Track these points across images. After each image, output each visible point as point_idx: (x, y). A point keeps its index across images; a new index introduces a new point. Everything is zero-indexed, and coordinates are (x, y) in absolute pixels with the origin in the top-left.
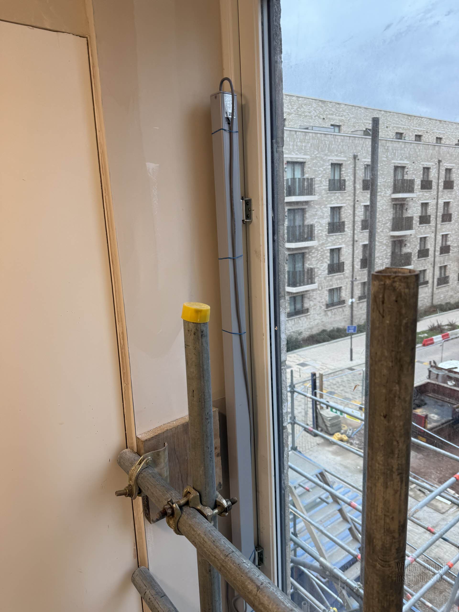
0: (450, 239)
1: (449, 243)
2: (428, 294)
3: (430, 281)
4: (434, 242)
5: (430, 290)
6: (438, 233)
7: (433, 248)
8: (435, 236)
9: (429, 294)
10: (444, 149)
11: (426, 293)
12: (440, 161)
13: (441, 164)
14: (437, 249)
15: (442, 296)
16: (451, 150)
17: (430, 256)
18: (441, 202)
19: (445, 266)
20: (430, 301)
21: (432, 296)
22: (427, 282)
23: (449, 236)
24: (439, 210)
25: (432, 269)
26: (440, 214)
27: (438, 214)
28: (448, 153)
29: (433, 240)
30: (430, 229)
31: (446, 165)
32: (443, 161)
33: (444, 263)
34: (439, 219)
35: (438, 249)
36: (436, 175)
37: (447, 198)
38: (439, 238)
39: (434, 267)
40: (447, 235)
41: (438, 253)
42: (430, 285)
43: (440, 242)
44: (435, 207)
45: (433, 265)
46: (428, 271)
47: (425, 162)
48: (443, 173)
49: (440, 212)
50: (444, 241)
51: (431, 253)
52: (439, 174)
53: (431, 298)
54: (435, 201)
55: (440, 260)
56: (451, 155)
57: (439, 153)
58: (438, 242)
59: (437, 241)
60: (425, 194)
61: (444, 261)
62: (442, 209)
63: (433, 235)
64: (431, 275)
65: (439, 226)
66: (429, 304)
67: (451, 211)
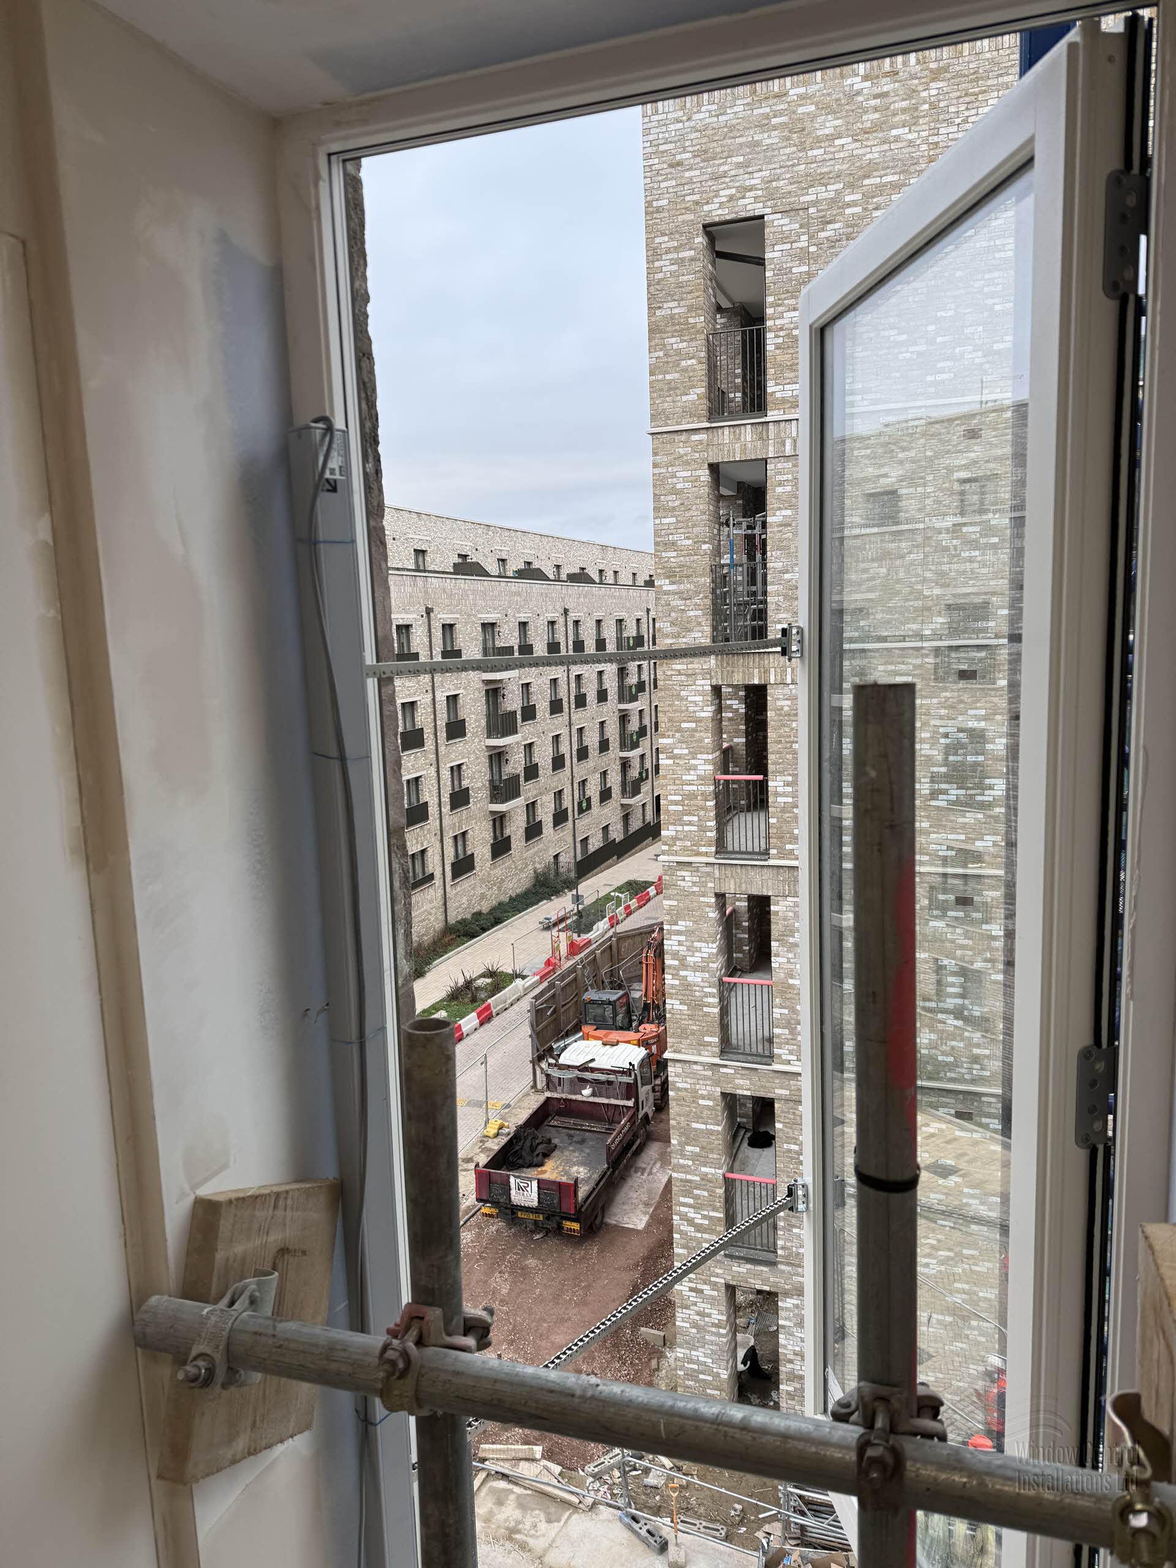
0: (466, 772)
1: (465, 783)
2: (435, 904)
3: (438, 874)
4: (436, 786)
5: (440, 892)
6: (441, 765)
7: (436, 800)
8: (438, 772)
9: (439, 902)
10: (434, 582)
11: (431, 902)
12: (429, 611)
13: (432, 615)
14: (443, 800)
15: (464, 900)
16: (449, 584)
17: (431, 818)
18: (441, 697)
19: (464, 834)
20: (442, 917)
21: (445, 904)
22: (431, 877)
23: (464, 767)
24: (439, 716)
25: (438, 845)
26: (442, 723)
27: (439, 723)
28: (444, 590)
29: (434, 782)
30: (426, 759)
31: (442, 616)
32: (436, 610)
33: (460, 827)
34: (442, 734)
35: (446, 799)
36: (426, 640)
37: (451, 687)
38: (446, 774)
39: (442, 841)
40: (459, 766)
41: (446, 809)
42: (438, 881)
43: (449, 783)
44: (430, 710)
45: (439, 837)
46: (430, 853)
47: (401, 613)
48: (438, 634)
49: (441, 720)
50: (456, 777)
51: (433, 810)
52: (430, 636)
53: (442, 910)
54: (430, 695)
55: (453, 822)
56: (451, 596)
57: (426, 592)
58: (445, 785)
59: (442, 783)
60: (407, 684)
61: (460, 822)
62: (445, 711)
63: (433, 769)
64: (438, 858)
65: (442, 749)
66: (439, 925)
67: (462, 714)
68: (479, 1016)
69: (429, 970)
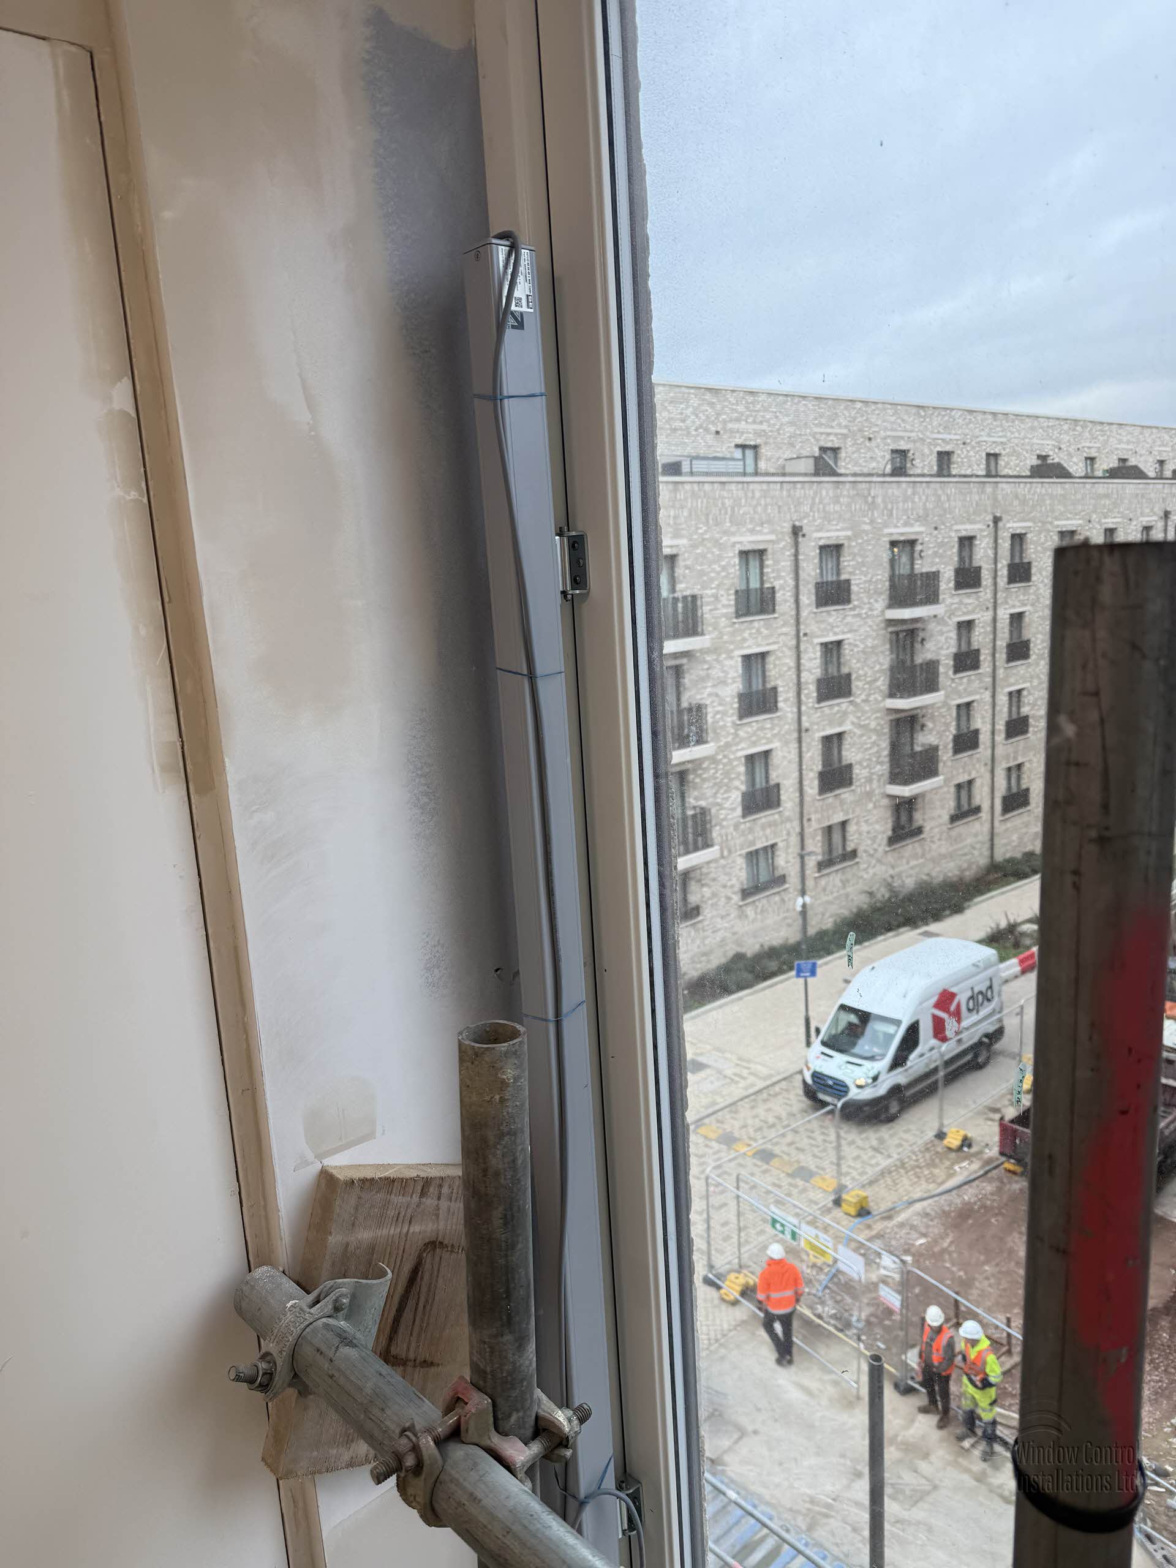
0: (1027, 698)
1: (1025, 710)
2: (980, 838)
3: (986, 806)
4: (990, 712)
5: (986, 828)
6: (998, 690)
7: (989, 727)
8: (993, 696)
9: (986, 837)
10: (1006, 488)
11: (976, 835)
12: (996, 520)
13: (1000, 524)
14: (997, 727)
15: (1015, 837)
16: (1023, 489)
17: (982, 747)
18: (1004, 614)
19: (1019, 766)
20: (987, 853)
21: (992, 840)
22: (978, 810)
23: (1025, 693)
24: (999, 635)
25: (988, 776)
26: (1002, 643)
27: (998, 643)
28: (1017, 497)
29: (988, 707)
30: (981, 681)
31: (1013, 525)
32: (1005, 517)
33: (1015, 758)
34: (1002, 656)
35: (1001, 726)
36: (991, 553)
37: (1018, 604)
38: (1003, 700)
39: (992, 772)
40: (1019, 692)
41: (1000, 737)
42: (985, 815)
43: (1006, 710)
44: (989, 629)
45: (989, 767)
46: (978, 783)
47: (963, 523)
48: (1005, 545)
49: (1002, 639)
50: (1014, 704)
51: (984, 738)
52: (996, 548)
53: (988, 845)
54: (990, 613)
55: (1008, 751)
56: (1024, 502)
57: (995, 499)
58: (1001, 711)
59: (998, 708)
60: (967, 601)
61: (1016, 752)
62: (1007, 630)
63: (987, 696)
64: (986, 790)
65: (1001, 673)
66: (983, 861)
67: (1027, 634)
68: (1021, 962)
69: (969, 907)
